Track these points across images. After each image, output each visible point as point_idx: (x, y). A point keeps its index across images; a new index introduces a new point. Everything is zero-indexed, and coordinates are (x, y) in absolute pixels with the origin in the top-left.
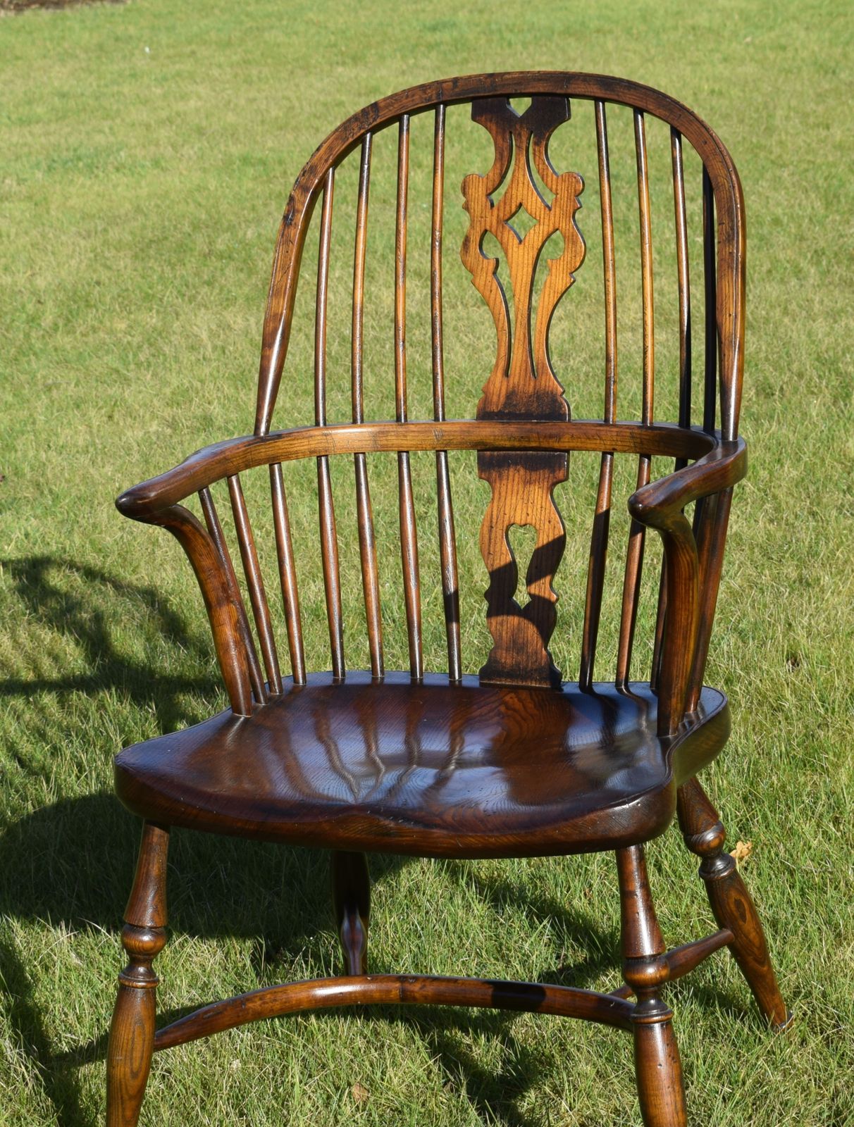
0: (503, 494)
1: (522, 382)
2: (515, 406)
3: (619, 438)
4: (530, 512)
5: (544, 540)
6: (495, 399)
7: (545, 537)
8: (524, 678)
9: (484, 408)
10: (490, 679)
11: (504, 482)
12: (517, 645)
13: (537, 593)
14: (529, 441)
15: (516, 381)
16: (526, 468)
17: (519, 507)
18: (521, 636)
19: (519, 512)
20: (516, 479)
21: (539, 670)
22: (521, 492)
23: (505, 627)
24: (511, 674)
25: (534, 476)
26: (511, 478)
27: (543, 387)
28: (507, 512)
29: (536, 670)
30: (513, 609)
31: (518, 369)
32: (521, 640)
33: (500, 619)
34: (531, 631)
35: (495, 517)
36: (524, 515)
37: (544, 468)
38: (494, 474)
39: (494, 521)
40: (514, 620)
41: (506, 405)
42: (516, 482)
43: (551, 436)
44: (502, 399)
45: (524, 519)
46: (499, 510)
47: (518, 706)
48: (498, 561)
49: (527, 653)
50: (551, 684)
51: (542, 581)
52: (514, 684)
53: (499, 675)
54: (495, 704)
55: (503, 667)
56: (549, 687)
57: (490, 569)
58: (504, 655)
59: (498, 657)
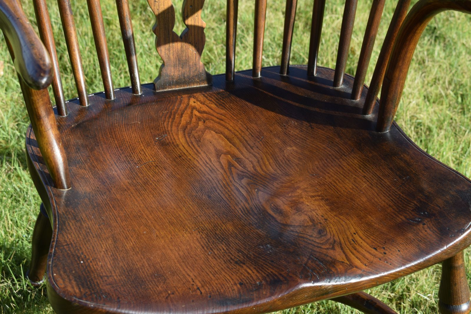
8: (189, 83)
10: (163, 88)
12: (182, 61)
13: (192, 23)
18: (184, 55)
21: (198, 76)
23: (171, 51)
24: (178, 83)
29: (197, 75)
30: (174, 38)
32: (184, 58)
33: (167, 46)
34: (191, 50)
40: (178, 45)
47: (204, 108)
48: (162, 6)
49: (189, 66)
50: (208, 83)
51: (196, 15)
52: (181, 88)
53: (170, 84)
54: (189, 111)
55: (173, 79)
56: (207, 85)
57: (157, 13)
58: (173, 70)
59: (169, 72)
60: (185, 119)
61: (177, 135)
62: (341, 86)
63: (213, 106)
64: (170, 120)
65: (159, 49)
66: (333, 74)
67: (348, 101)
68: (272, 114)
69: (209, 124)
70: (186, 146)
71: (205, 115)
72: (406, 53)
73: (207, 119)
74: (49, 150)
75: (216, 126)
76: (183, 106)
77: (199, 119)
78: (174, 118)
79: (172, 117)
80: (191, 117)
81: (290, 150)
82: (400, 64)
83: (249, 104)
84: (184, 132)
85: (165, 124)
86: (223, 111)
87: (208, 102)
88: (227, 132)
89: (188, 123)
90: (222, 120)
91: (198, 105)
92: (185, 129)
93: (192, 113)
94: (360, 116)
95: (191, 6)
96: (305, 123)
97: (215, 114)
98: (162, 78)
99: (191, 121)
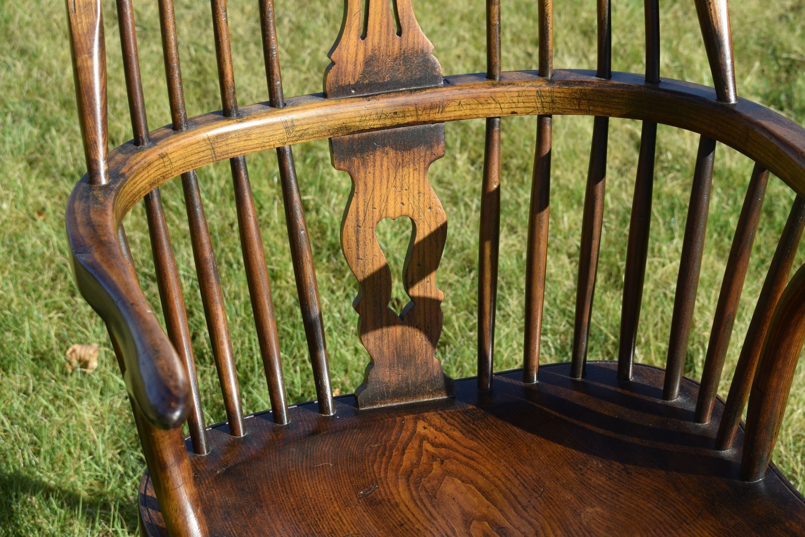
0: (370, 184)
1: (383, 43)
2: (377, 73)
3: (521, 99)
4: (405, 201)
5: (423, 232)
6: (350, 68)
7: (426, 227)
8: (415, 395)
9: (337, 82)
10: (372, 404)
11: (370, 169)
12: (403, 358)
13: (421, 294)
14: (404, 116)
15: (376, 41)
16: (396, 149)
17: (391, 197)
18: (407, 347)
19: (391, 203)
20: (385, 163)
21: (431, 382)
22: (392, 179)
23: (386, 341)
24: (396, 395)
25: (408, 156)
26: (378, 163)
27: (411, 45)
28: (376, 206)
29: (428, 381)
30: (390, 320)
31: (377, 27)
32: (407, 352)
33: (378, 333)
34: (419, 339)
35: (361, 214)
36: (399, 205)
37: (419, 145)
38: (356, 161)
39: (361, 218)
40: (397, 331)
41: (364, 74)
42: (385, 168)
43: (432, 107)
44: (360, 68)
45: (398, 211)
46: (366, 205)
47: (442, 438)
48: (370, 266)
49: (415, 365)
50: (448, 395)
51: (427, 279)
52: (402, 403)
53: (383, 397)
54: (415, 443)
55: (388, 387)
56: (446, 397)
57: (361, 278)
58: (388, 373)
59: (380, 377)
60: (409, 458)
61: (396, 485)
62: (677, 398)
63: (457, 434)
64: (384, 460)
65: (364, 337)
66: (663, 377)
67: (690, 425)
68: (559, 448)
69: (451, 466)
70: (411, 506)
71: (443, 450)
72: (789, 346)
73: (447, 458)
74: (180, 521)
75: (463, 469)
76: (405, 435)
77: (433, 457)
78: (390, 457)
79: (387, 454)
80: (419, 454)
81: (591, 512)
82: (780, 365)
83: (518, 431)
84: (408, 480)
85: (375, 466)
86: (474, 444)
87: (449, 427)
88: (481, 481)
89: (414, 465)
90: (472, 459)
91: (430, 432)
92: (408, 475)
93: (420, 446)
94: (712, 452)
95: (419, 265)
96: (616, 465)
97: (461, 449)
98: (369, 387)
99: (419, 461)
